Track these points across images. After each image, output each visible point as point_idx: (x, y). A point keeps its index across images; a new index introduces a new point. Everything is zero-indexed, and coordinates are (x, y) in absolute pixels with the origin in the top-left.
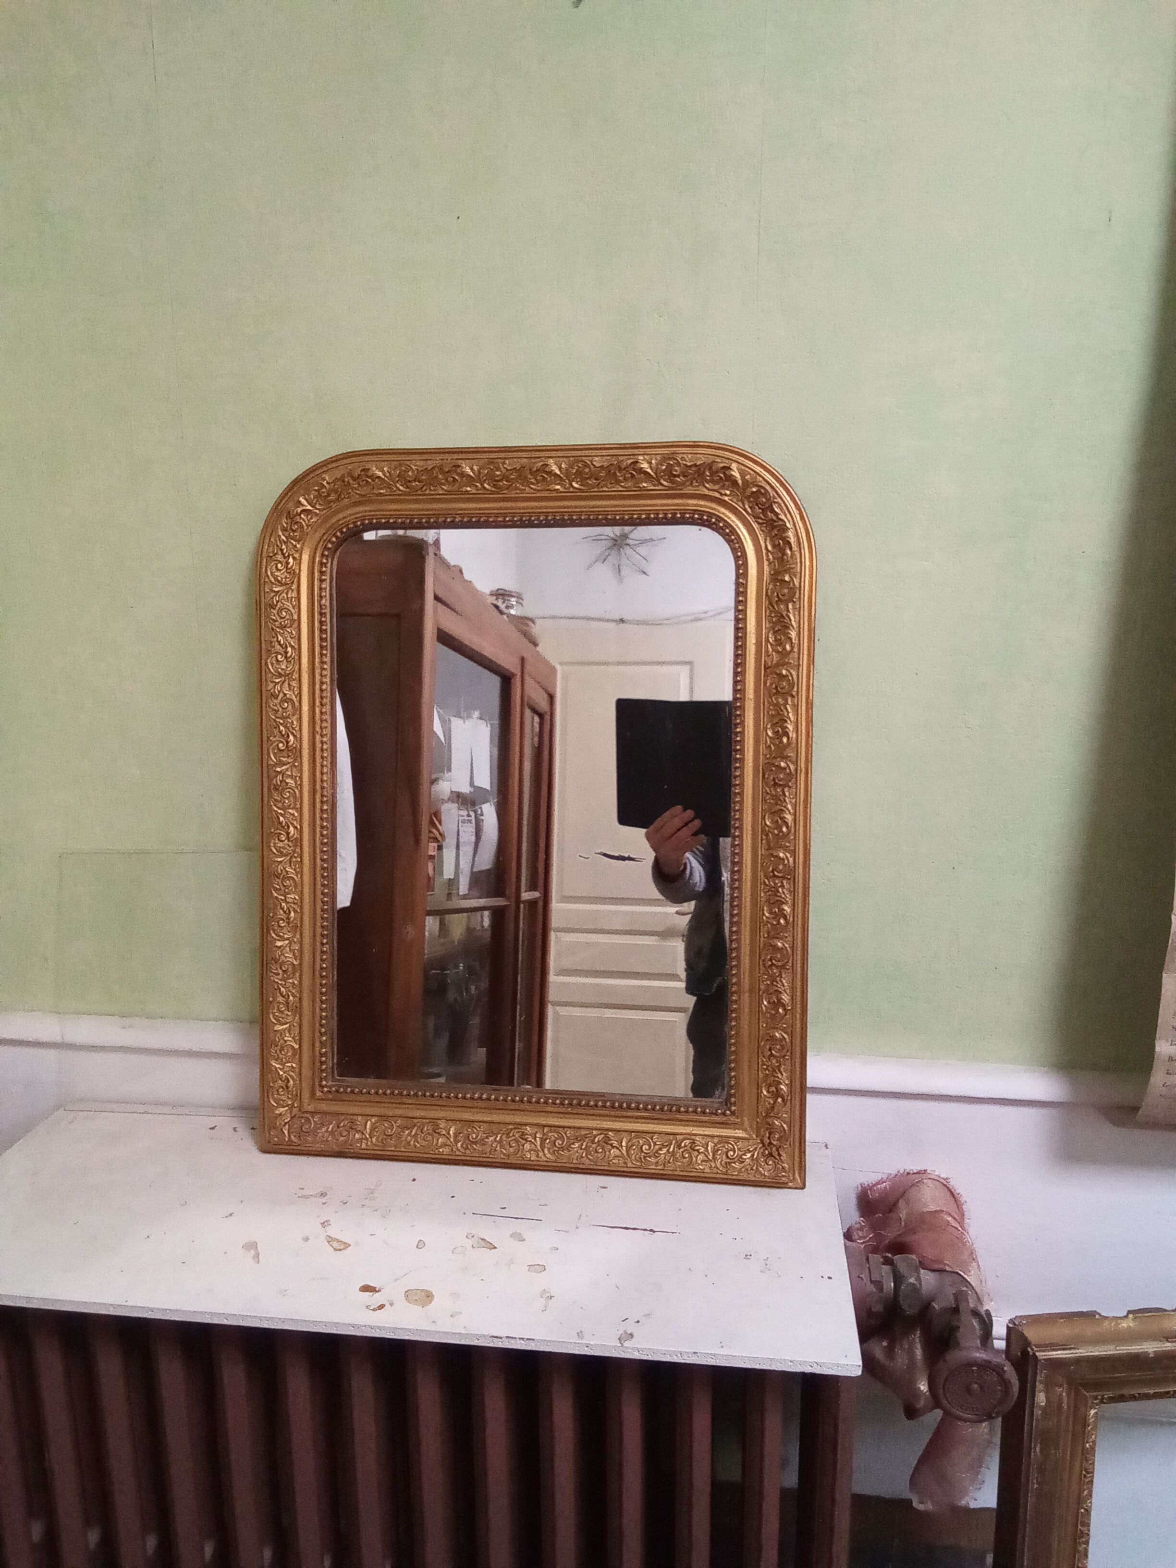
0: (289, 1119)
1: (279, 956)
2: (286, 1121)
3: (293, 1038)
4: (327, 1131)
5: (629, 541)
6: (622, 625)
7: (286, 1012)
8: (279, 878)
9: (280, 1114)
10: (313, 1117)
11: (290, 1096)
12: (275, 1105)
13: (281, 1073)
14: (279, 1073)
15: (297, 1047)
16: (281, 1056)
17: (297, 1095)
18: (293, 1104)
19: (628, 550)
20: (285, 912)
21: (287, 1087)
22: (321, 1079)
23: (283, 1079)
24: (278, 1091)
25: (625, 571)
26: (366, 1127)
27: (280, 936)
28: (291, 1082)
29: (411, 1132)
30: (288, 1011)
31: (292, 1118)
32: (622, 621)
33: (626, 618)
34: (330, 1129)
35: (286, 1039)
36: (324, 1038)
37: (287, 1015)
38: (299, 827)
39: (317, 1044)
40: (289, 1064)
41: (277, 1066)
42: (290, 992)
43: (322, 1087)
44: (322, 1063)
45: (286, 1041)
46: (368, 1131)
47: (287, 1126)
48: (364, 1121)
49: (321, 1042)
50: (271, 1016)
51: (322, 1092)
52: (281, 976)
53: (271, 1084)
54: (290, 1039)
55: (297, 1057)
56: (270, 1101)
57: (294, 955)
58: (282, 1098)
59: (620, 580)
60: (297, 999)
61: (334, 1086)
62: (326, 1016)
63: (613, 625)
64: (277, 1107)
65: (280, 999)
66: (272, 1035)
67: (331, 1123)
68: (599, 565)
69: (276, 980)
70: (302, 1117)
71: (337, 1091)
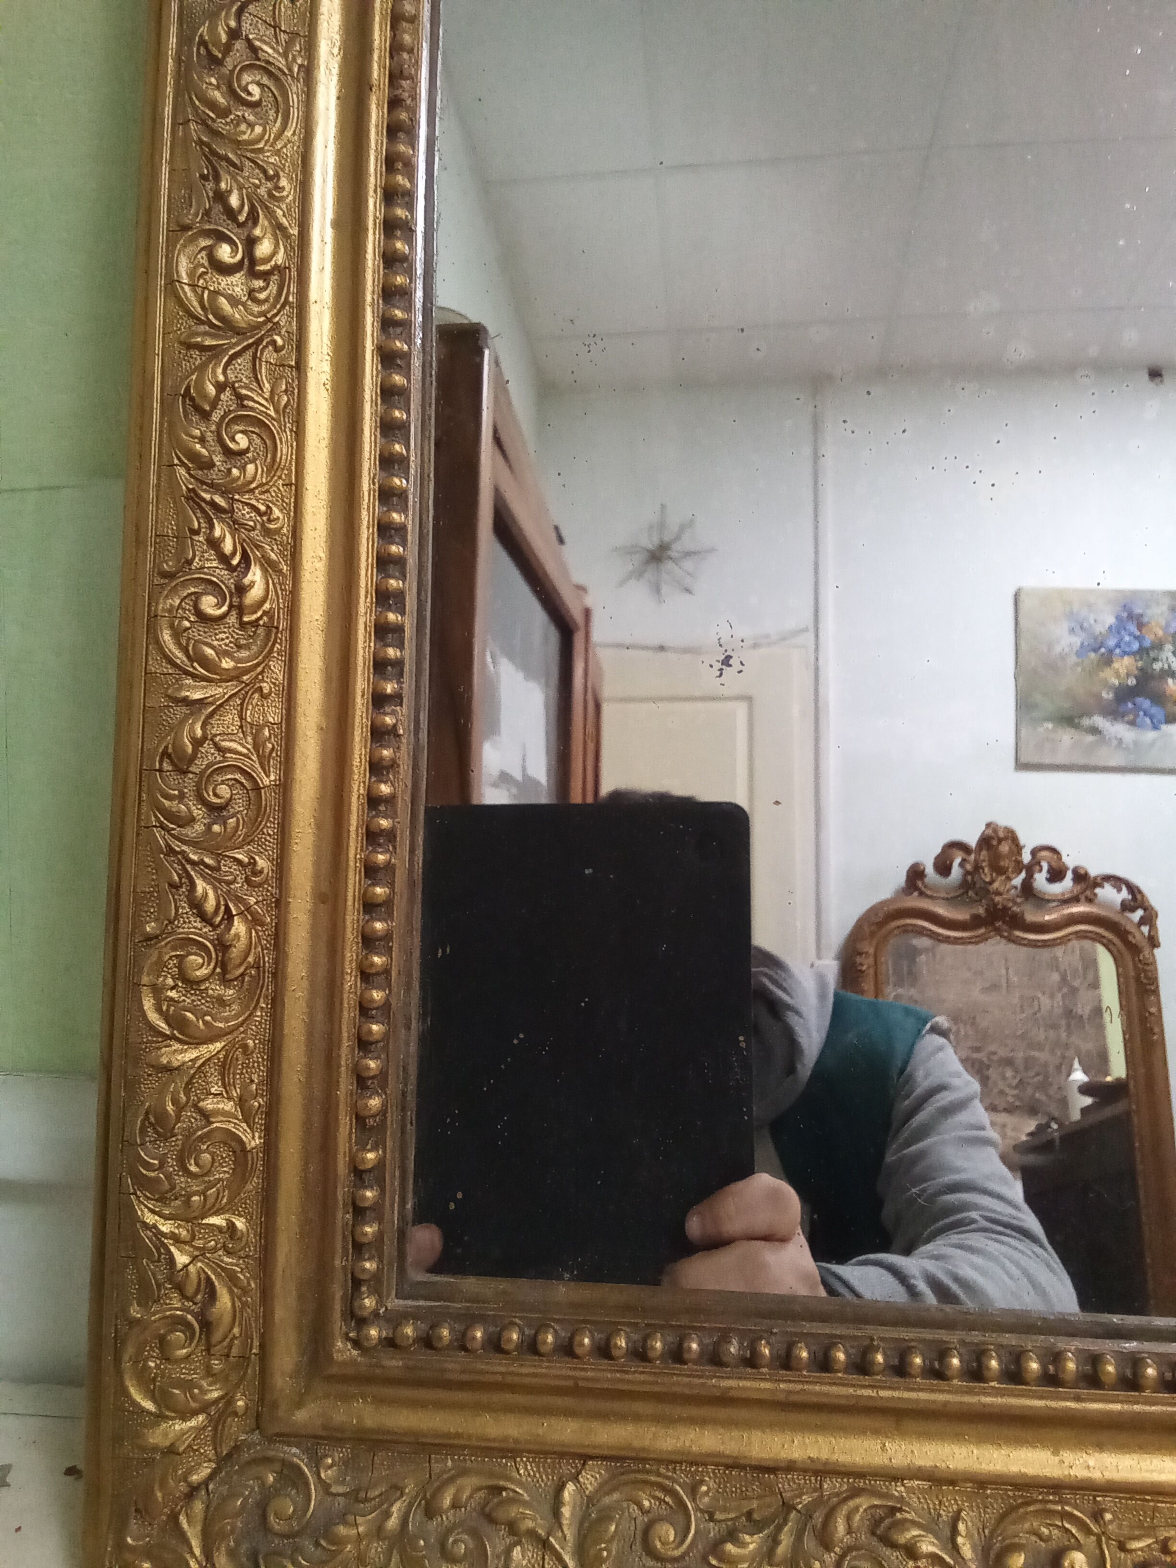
0: (205, 1472)
1: (197, 743)
2: (195, 1478)
3: (241, 1102)
4: (379, 1532)
5: (669, 553)
6: (662, 655)
7: (216, 989)
8: (205, 416)
9: (171, 1451)
10: (316, 1462)
11: (217, 1364)
12: (149, 1405)
13: (182, 1259)
14: (172, 1261)
15: (253, 1140)
16: (181, 1180)
17: (244, 1358)
18: (228, 1400)
19: (669, 565)
20: (225, 559)
21: (207, 1325)
22: (357, 1283)
23: (190, 1290)
24: (163, 1342)
25: (665, 589)
26: (556, 1514)
27: (204, 662)
28: (224, 1300)
29: (775, 1541)
30: (225, 982)
31: (223, 1461)
32: (662, 648)
33: (668, 643)
34: (393, 1523)
35: (209, 1104)
36: (375, 1102)
37: (221, 1002)
38: (294, 231)
39: (345, 1125)
40: (217, 1220)
41: (166, 1227)
42: (239, 900)
43: (362, 1322)
44: (359, 1212)
45: (206, 1116)
46: (569, 1532)
47: (198, 1506)
48: (546, 1482)
49: (360, 1120)
50: (148, 1004)
51: (356, 1344)
52: (199, 827)
53: (135, 1312)
54: (229, 1106)
55: (254, 1183)
56: (128, 1395)
57: (257, 746)
58: (181, 1373)
59: (660, 601)
60: (265, 934)
61: (413, 1315)
62: (386, 1006)
63: (650, 654)
64: (160, 1417)
65: (193, 927)
66: (148, 1088)
67: (397, 1489)
68: (633, 582)
69: (177, 846)
70: (267, 1461)
71: (428, 1342)
